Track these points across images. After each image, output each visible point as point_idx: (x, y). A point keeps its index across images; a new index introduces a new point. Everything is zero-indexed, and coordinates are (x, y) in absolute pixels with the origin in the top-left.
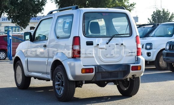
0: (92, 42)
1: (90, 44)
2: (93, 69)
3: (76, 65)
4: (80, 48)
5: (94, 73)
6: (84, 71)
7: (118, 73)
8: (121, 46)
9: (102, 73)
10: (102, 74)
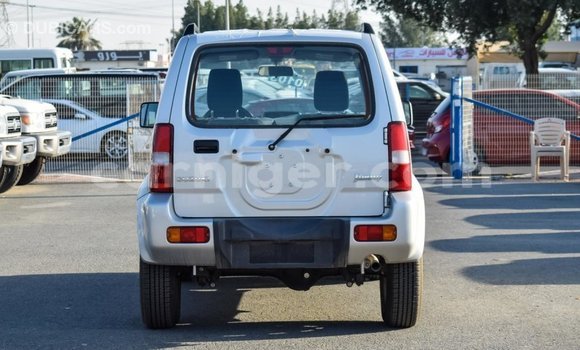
0: (216, 142)
1: (206, 147)
2: (206, 229)
3: (153, 215)
4: (172, 161)
5: (211, 243)
6: (176, 236)
7: (313, 246)
8: (323, 156)
9: (254, 244)
10: (251, 247)
